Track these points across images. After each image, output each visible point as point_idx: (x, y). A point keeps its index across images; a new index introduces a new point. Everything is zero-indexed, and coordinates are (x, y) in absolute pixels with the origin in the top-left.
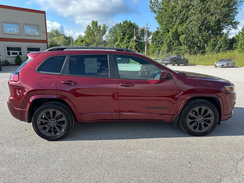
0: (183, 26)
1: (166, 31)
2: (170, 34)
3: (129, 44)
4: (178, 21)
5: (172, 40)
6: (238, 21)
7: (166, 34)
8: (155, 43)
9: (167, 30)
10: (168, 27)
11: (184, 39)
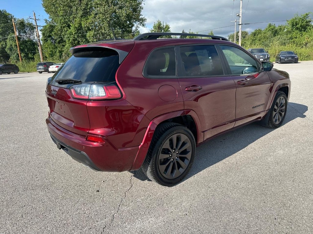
0: (88, 19)
1: (66, 26)
2: (72, 30)
3: (6, 44)
4: (80, 13)
5: (77, 38)
6: (145, 18)
7: (65, 29)
8: (49, 42)
9: (66, 24)
10: (66, 20)
11: (93, 36)
